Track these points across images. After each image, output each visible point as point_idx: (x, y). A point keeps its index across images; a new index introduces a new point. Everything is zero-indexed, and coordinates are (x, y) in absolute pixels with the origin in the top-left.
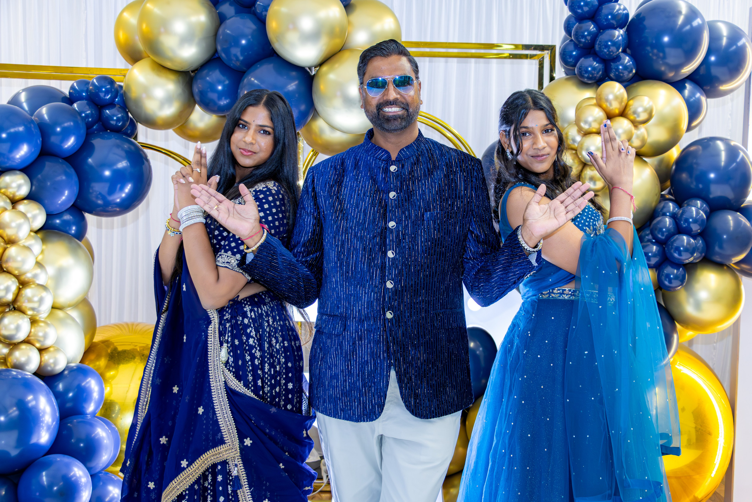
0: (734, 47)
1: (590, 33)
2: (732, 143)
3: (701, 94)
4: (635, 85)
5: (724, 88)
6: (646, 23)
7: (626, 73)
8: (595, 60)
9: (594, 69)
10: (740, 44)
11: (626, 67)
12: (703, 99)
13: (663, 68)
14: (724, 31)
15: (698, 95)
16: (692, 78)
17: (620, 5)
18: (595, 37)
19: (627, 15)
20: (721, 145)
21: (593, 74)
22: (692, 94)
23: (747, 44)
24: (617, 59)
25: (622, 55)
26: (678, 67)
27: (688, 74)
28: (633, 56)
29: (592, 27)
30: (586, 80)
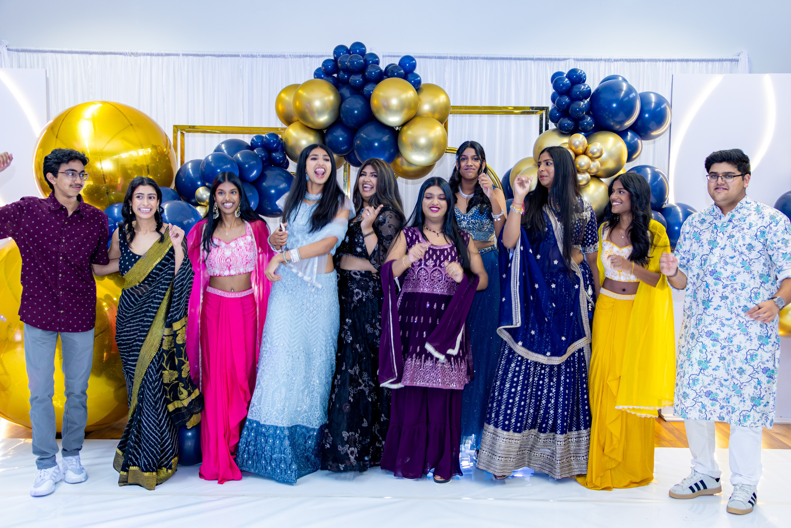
0: (659, 109)
1: (566, 103)
2: (656, 170)
3: (638, 139)
4: (595, 134)
5: (654, 133)
6: (601, 96)
7: (588, 127)
8: (569, 119)
9: (568, 125)
10: (663, 106)
11: (588, 123)
12: (639, 141)
13: (612, 124)
14: (653, 98)
15: (636, 139)
16: (633, 128)
17: (585, 85)
18: (569, 105)
19: (590, 91)
20: (649, 170)
21: (568, 128)
22: (632, 138)
23: (667, 107)
24: (583, 118)
25: (586, 116)
26: (622, 122)
27: (629, 126)
28: (593, 117)
29: (567, 100)
30: (564, 132)
